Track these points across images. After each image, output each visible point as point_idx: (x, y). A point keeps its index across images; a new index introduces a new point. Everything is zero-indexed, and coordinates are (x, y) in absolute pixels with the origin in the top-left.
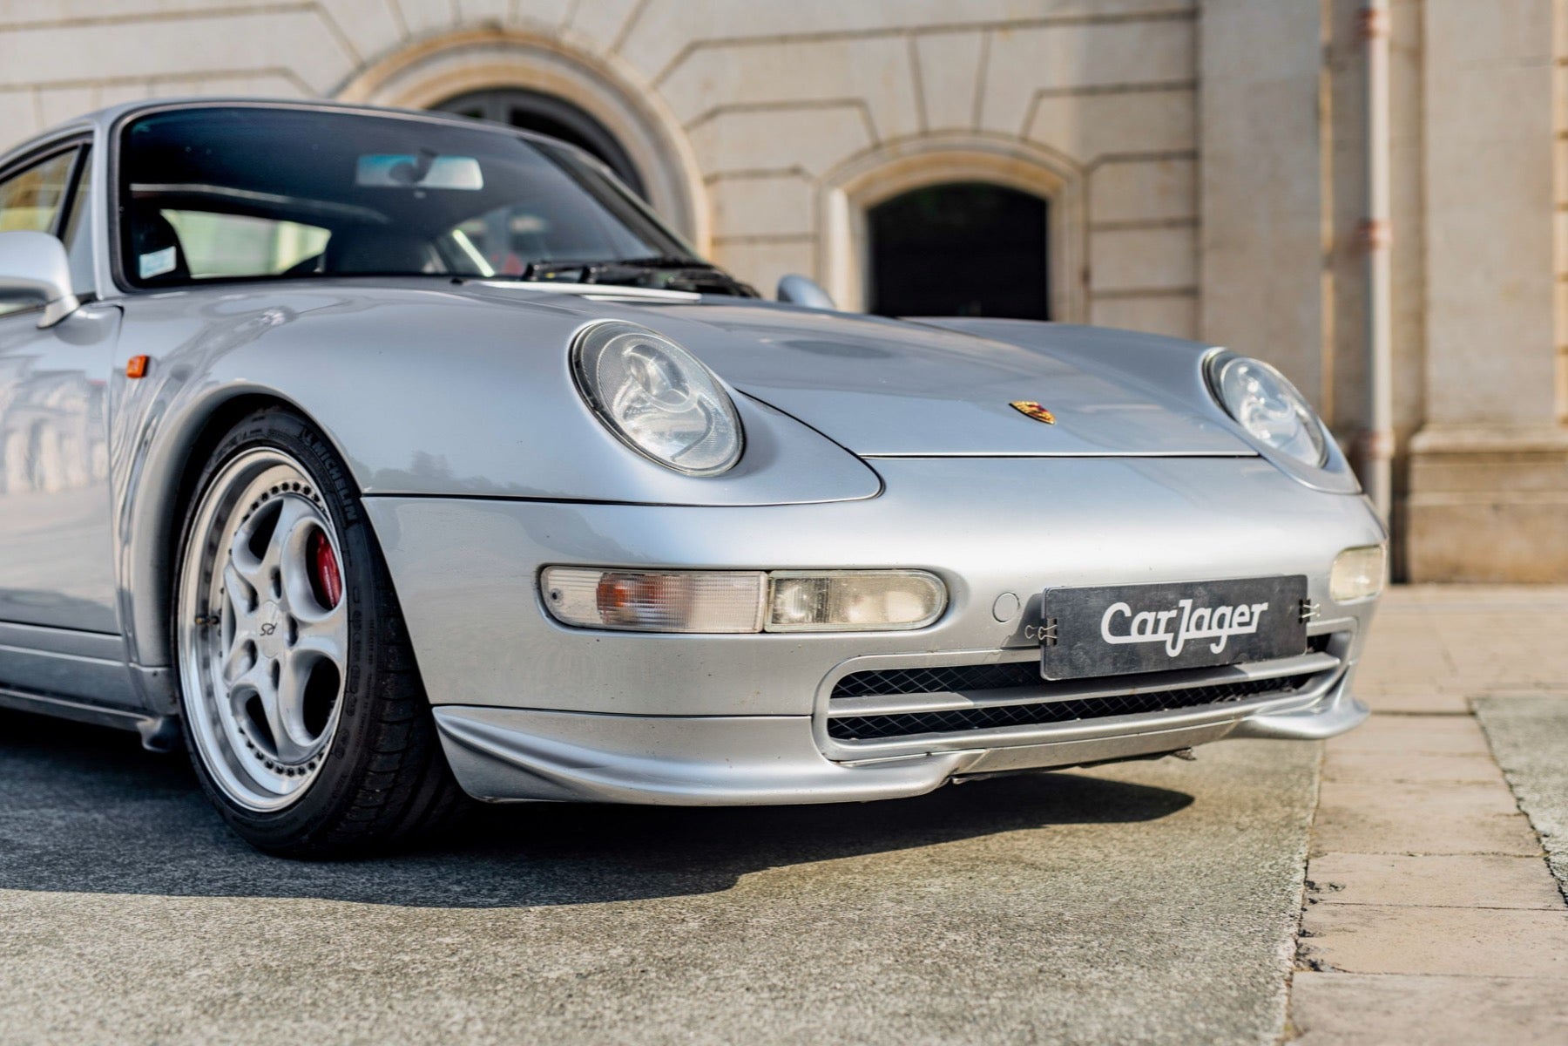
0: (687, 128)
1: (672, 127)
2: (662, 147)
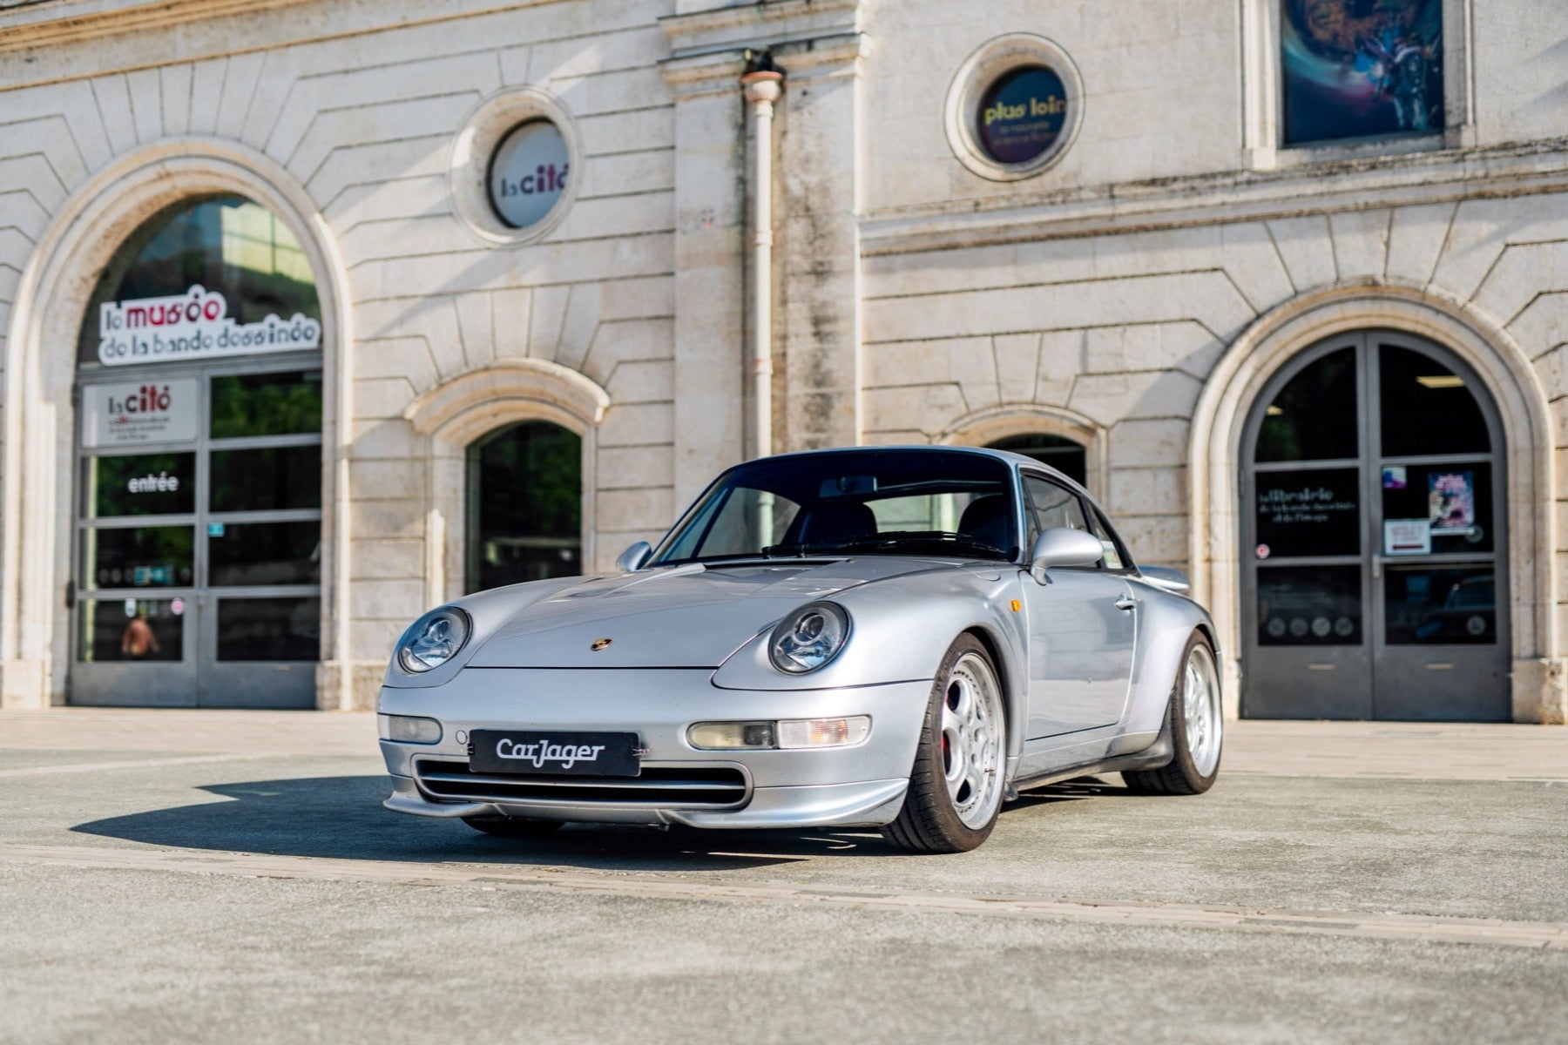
0: (1533, 361)
1: (1523, 357)
2: (1514, 374)
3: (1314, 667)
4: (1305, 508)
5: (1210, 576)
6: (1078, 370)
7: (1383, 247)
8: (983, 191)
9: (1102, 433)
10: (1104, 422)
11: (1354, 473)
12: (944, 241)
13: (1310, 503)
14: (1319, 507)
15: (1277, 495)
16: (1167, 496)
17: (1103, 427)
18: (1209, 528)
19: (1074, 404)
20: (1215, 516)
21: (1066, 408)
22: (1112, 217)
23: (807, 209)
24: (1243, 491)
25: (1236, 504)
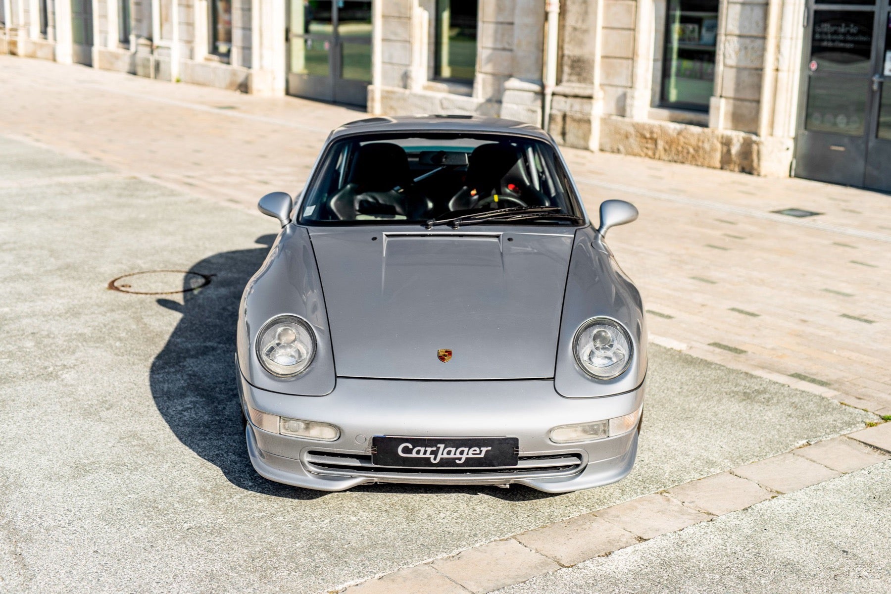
4: (841, 37)
5: (776, 80)
11: (871, 15)
13: (844, 34)
14: (849, 38)
15: (826, 27)
16: (757, 24)
18: (778, 48)
20: (782, 40)
24: (805, 24)
25: (801, 30)
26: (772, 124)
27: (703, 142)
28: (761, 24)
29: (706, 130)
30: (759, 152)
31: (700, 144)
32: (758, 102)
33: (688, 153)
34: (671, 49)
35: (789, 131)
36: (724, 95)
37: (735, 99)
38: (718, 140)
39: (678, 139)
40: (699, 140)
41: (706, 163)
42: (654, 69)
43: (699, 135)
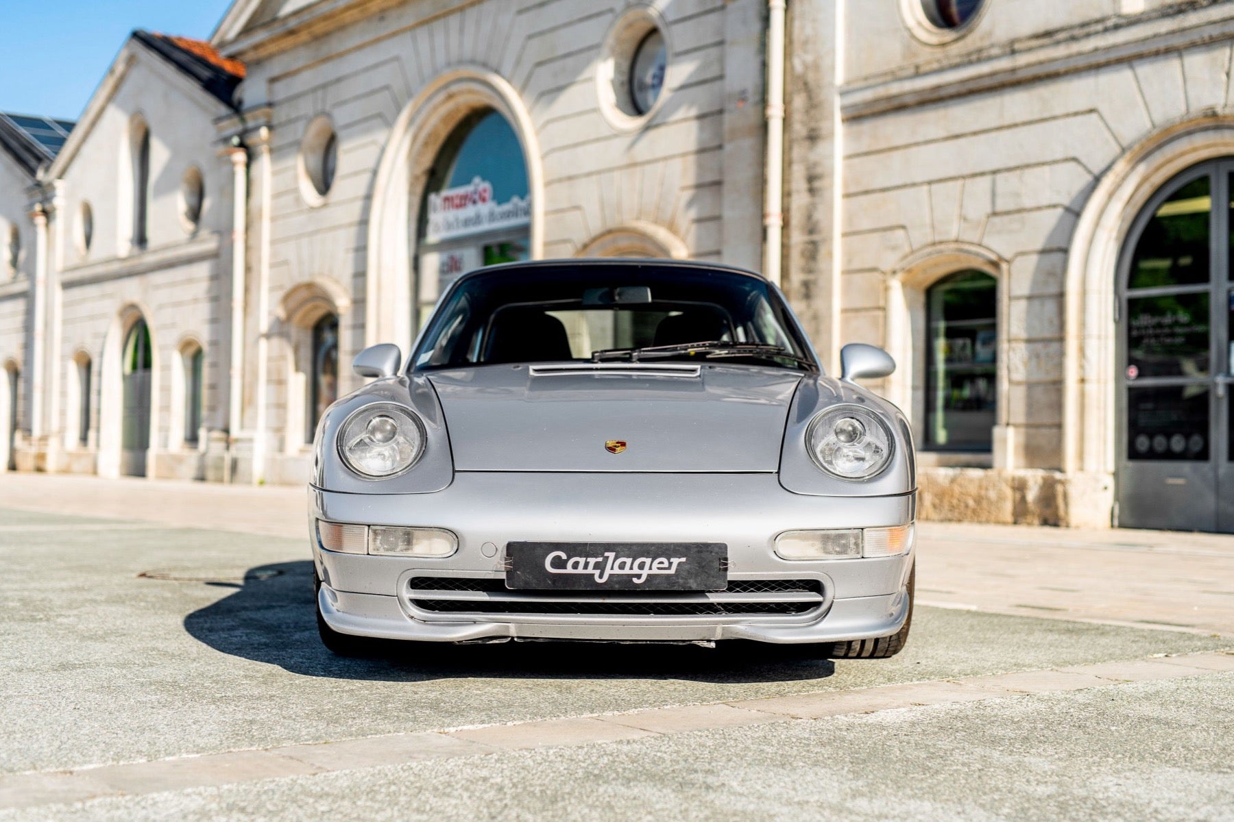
3: (1171, 481)
4: (1167, 331)
5: (1082, 395)
6: (989, 210)
7: (1224, 77)
8: (925, 57)
9: (1004, 266)
10: (1007, 255)
11: (1206, 295)
12: (896, 103)
13: (1171, 326)
14: (1178, 330)
15: (1145, 320)
16: (1051, 322)
17: (1008, 261)
18: (1082, 351)
19: (986, 242)
20: (1087, 341)
21: (980, 245)
22: (1013, 70)
23: (806, 84)
24: (1117, 316)
25: (1111, 328)
26: (1081, 455)
27: (987, 489)
28: (1056, 322)
29: (990, 472)
30: (1065, 496)
31: (983, 492)
32: (1060, 426)
33: (967, 506)
34: (935, 373)
35: (1105, 463)
36: (1012, 421)
37: (1028, 426)
38: (1007, 484)
39: (952, 490)
40: (980, 487)
41: (993, 518)
42: (914, 399)
43: (980, 480)
